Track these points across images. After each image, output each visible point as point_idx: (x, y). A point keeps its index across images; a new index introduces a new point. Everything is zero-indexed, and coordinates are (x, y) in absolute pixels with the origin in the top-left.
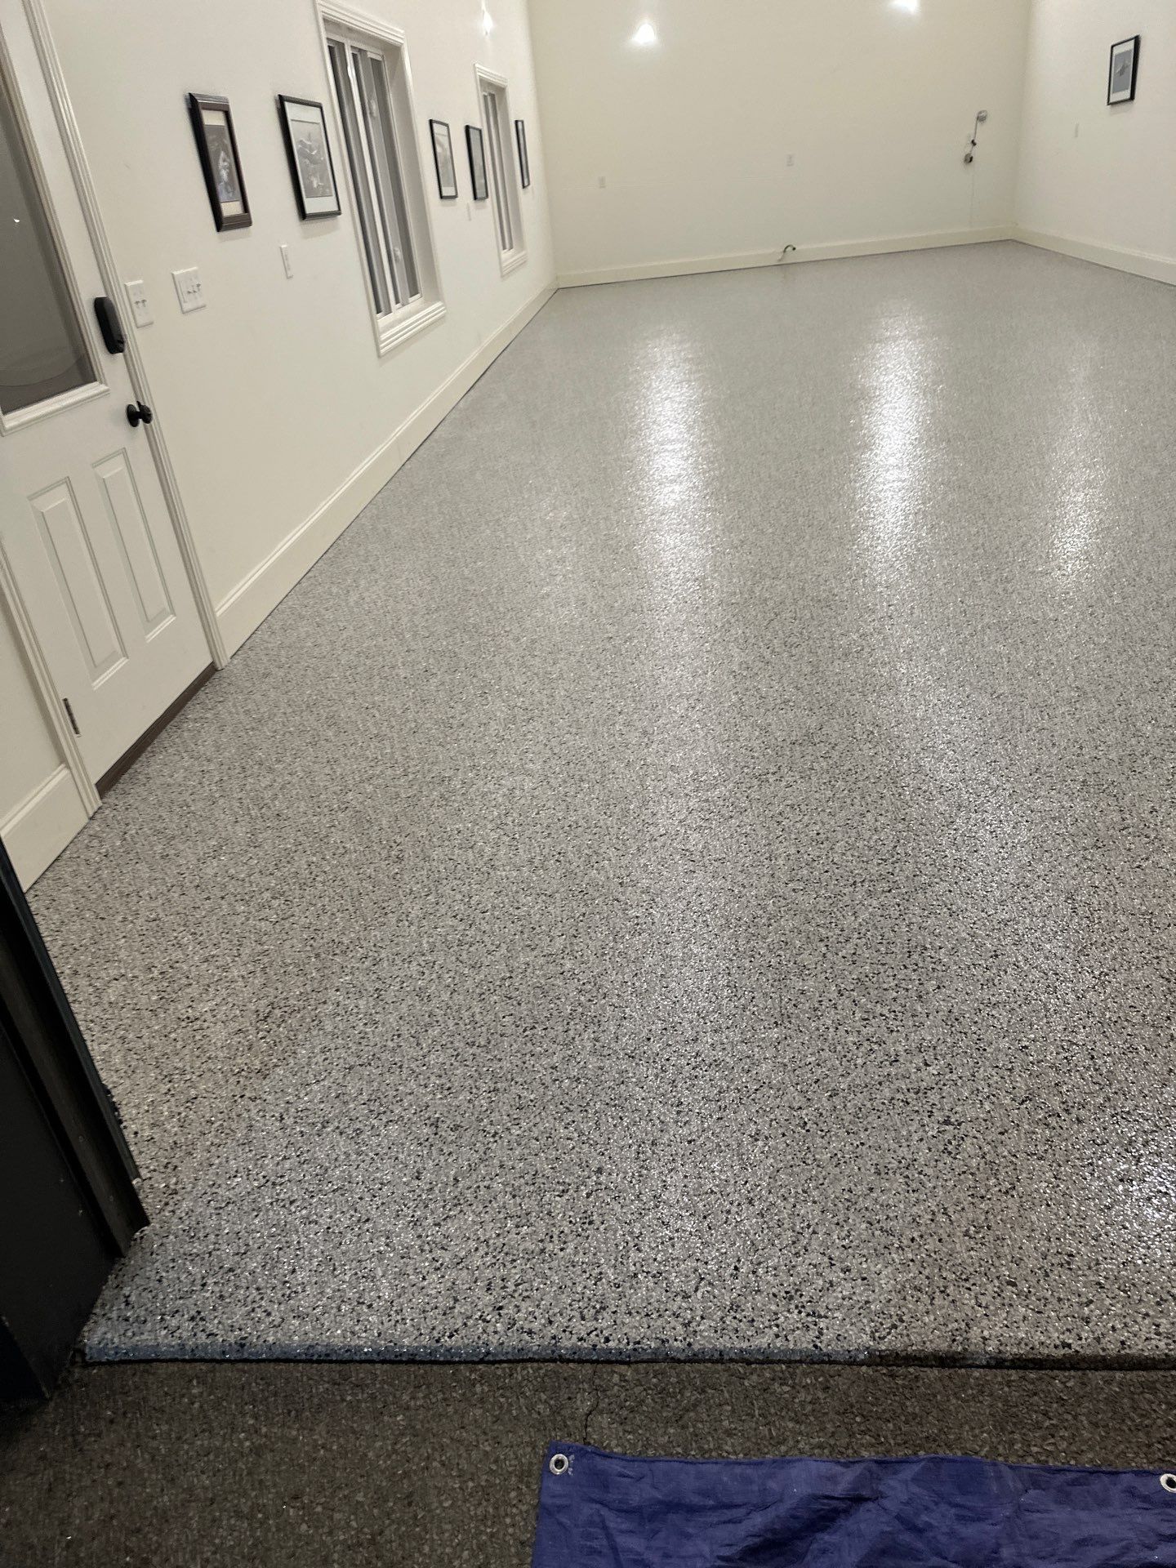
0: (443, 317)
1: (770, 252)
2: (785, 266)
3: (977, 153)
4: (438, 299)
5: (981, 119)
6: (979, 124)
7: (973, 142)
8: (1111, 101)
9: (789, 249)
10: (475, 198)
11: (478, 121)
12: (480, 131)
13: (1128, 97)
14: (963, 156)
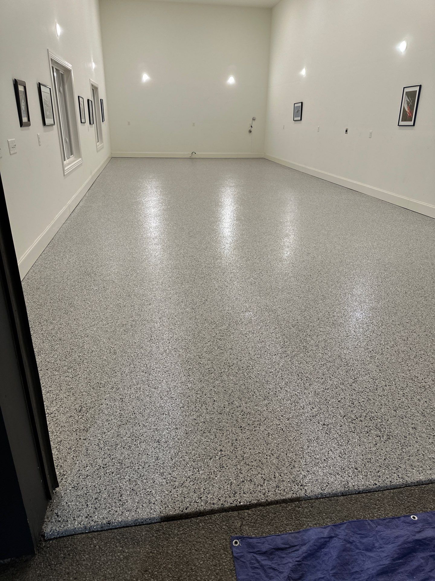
0: (82, 164)
1: (187, 153)
2: (192, 159)
3: (252, 130)
4: (80, 157)
5: (254, 119)
6: (253, 121)
7: (251, 126)
8: (294, 120)
9: (194, 153)
10: (90, 124)
11: (91, 98)
12: (92, 102)
13: (300, 119)
14: (248, 130)
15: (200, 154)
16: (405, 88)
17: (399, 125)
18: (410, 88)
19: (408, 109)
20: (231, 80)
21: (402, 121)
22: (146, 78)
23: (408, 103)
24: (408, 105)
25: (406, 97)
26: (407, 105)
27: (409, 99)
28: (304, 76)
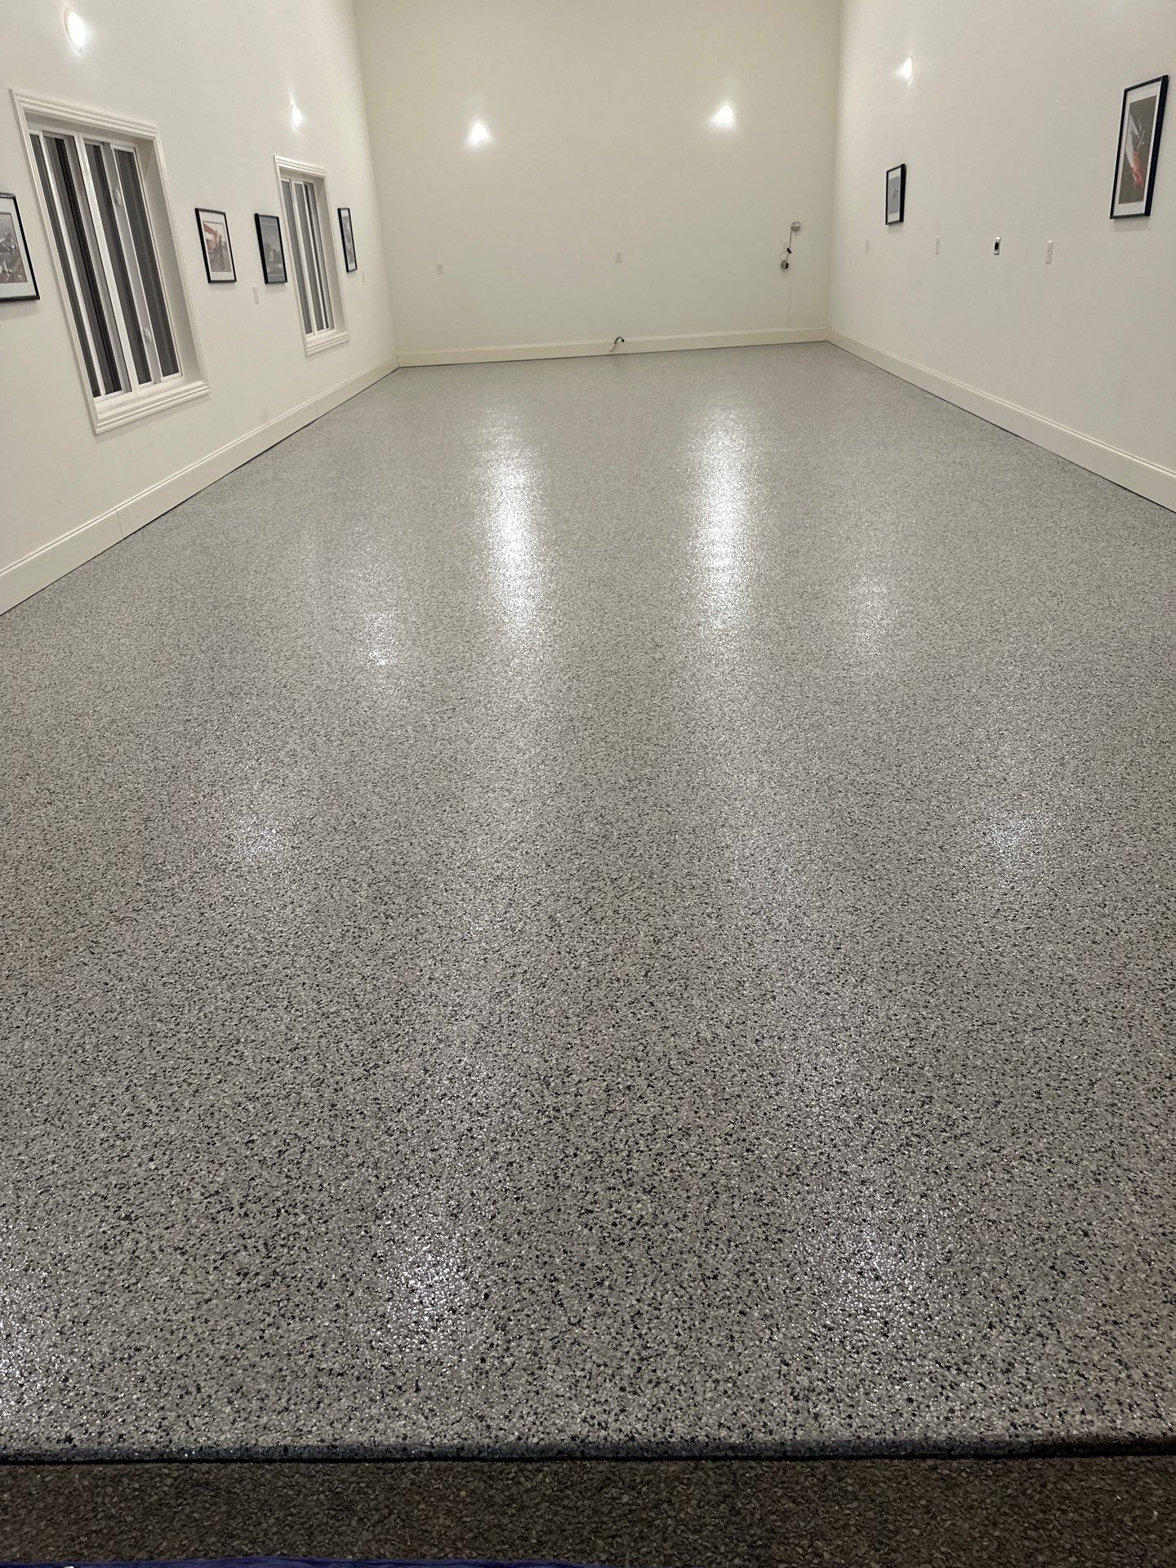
0: (207, 394)
1: (604, 344)
2: (617, 356)
3: (791, 260)
4: (199, 378)
5: (795, 229)
6: (793, 233)
7: (788, 250)
8: (889, 221)
9: (620, 340)
10: (266, 282)
11: (276, 208)
12: (278, 219)
13: (898, 219)
14: (779, 263)
15: (637, 341)
16: (1129, 93)
17: (1115, 214)
18: (1140, 89)
19: (1136, 161)
20: (724, 117)
21: (1120, 202)
22: (479, 134)
23: (1135, 143)
24: (1135, 149)
25: (1131, 117)
26: (1132, 148)
27: (1138, 129)
28: (909, 84)
